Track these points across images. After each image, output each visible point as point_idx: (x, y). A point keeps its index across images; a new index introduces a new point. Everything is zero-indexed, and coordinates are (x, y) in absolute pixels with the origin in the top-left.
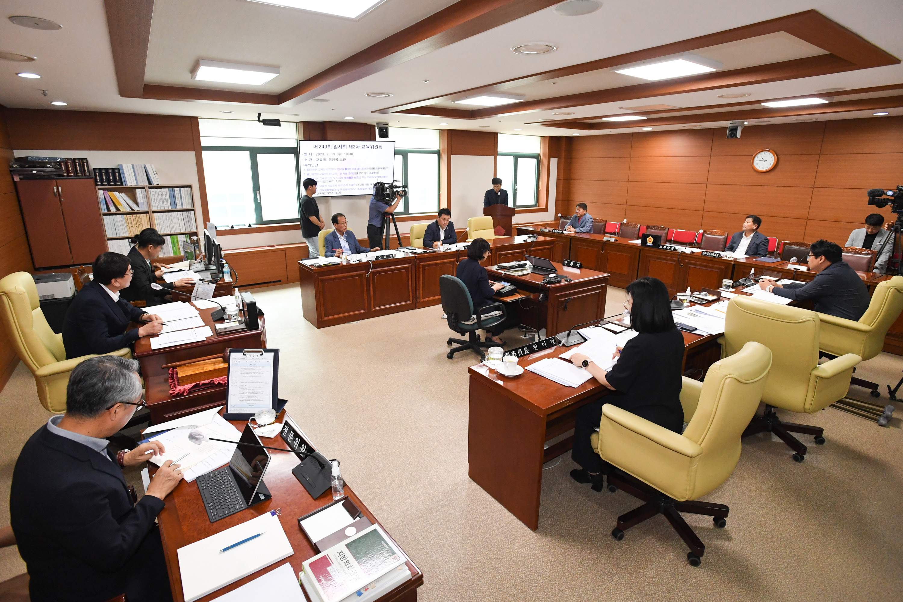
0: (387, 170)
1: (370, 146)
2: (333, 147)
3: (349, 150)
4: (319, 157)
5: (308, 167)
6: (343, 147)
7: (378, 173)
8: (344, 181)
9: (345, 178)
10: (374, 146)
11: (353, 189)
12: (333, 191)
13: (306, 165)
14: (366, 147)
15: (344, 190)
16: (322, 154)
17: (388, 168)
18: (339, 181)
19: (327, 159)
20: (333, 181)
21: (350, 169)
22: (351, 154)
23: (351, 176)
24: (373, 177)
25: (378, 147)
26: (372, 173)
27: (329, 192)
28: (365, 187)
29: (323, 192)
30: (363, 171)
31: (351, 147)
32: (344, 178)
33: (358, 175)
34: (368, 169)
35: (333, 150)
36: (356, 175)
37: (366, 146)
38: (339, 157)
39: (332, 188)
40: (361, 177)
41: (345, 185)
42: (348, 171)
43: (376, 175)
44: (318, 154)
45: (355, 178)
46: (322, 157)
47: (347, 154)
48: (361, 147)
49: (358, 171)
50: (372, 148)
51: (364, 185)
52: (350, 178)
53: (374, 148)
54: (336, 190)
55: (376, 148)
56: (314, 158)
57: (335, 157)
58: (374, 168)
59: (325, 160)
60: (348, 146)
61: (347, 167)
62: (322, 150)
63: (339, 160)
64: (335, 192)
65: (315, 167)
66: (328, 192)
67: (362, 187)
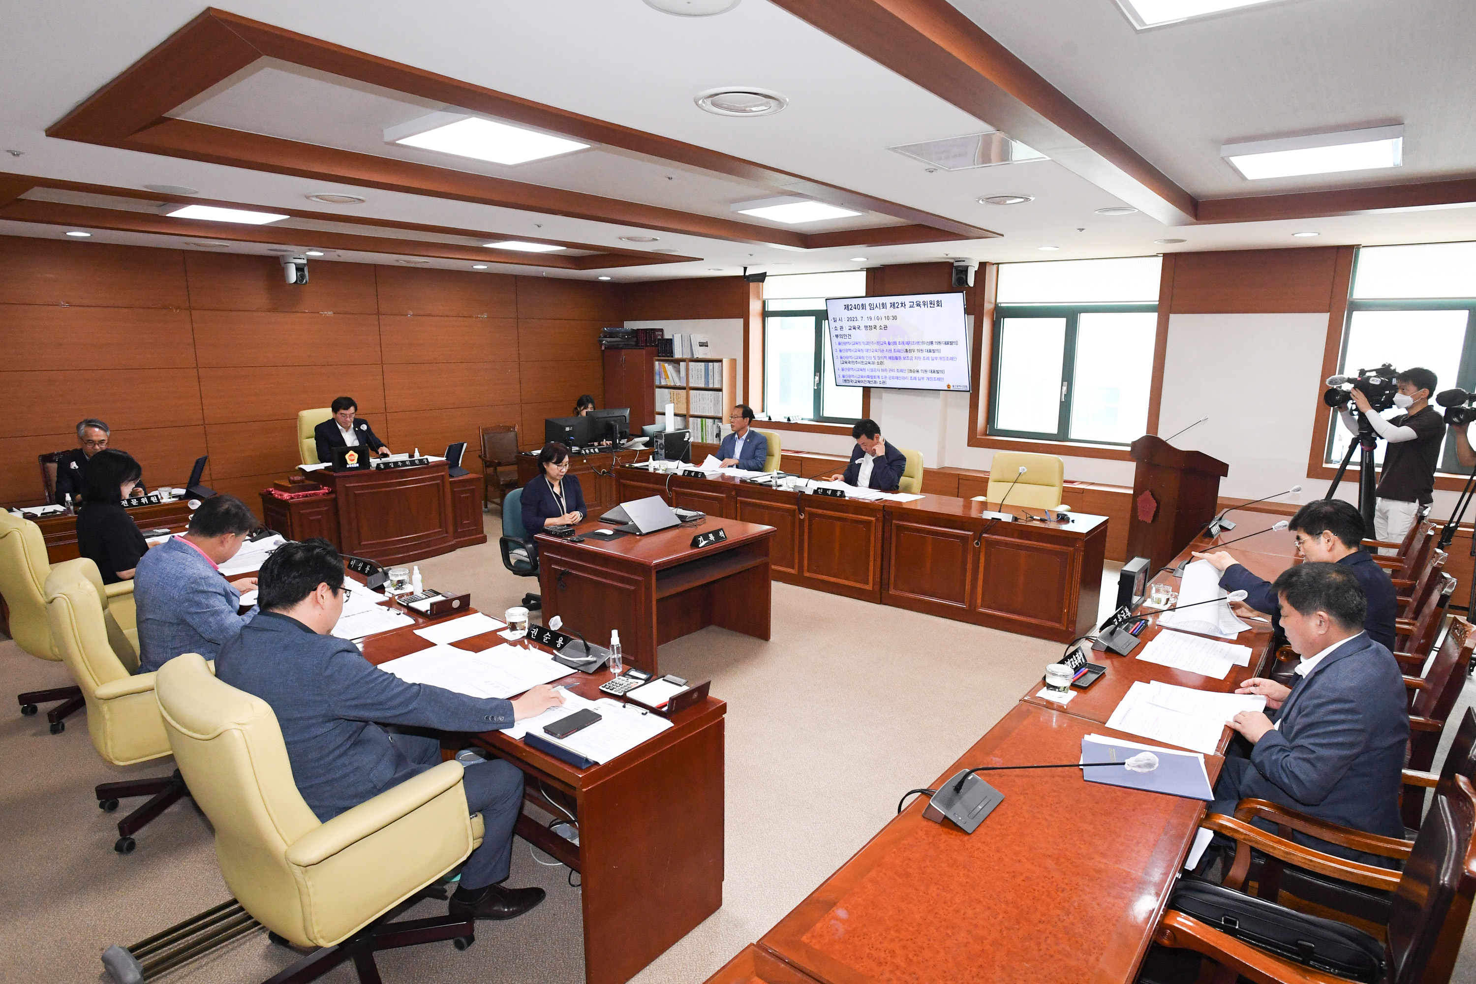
0: (954, 346)
1: (921, 303)
2: (868, 307)
3: (890, 311)
4: (852, 324)
5: (840, 340)
6: (881, 307)
7: (939, 351)
8: (888, 364)
9: (890, 358)
10: (929, 303)
11: (904, 378)
12: (875, 380)
13: (837, 336)
14: (915, 306)
15: (890, 378)
16: (855, 319)
17: (956, 343)
18: (882, 363)
19: (862, 327)
20: (873, 363)
21: (895, 343)
22: (895, 318)
23: (898, 354)
24: (932, 357)
25: (936, 303)
26: (930, 351)
27: (870, 380)
28: (920, 375)
29: (862, 379)
30: (916, 347)
31: (893, 305)
32: (888, 358)
33: (909, 355)
34: (923, 343)
35: (868, 312)
36: (905, 355)
37: (915, 303)
38: (878, 323)
39: (873, 374)
40: (914, 358)
41: (892, 370)
42: (892, 347)
43: (936, 354)
44: (849, 319)
45: (904, 358)
46: (856, 324)
47: (888, 318)
48: (908, 305)
49: (907, 347)
50: (926, 306)
51: (920, 371)
52: (897, 359)
53: (929, 305)
54: (879, 377)
55: (932, 306)
56: (846, 324)
57: (872, 323)
58: (932, 343)
59: (859, 328)
60: (888, 305)
61: (891, 341)
62: (854, 313)
63: (878, 328)
64: (878, 380)
65: (847, 340)
66: (868, 379)
67: (916, 375)
